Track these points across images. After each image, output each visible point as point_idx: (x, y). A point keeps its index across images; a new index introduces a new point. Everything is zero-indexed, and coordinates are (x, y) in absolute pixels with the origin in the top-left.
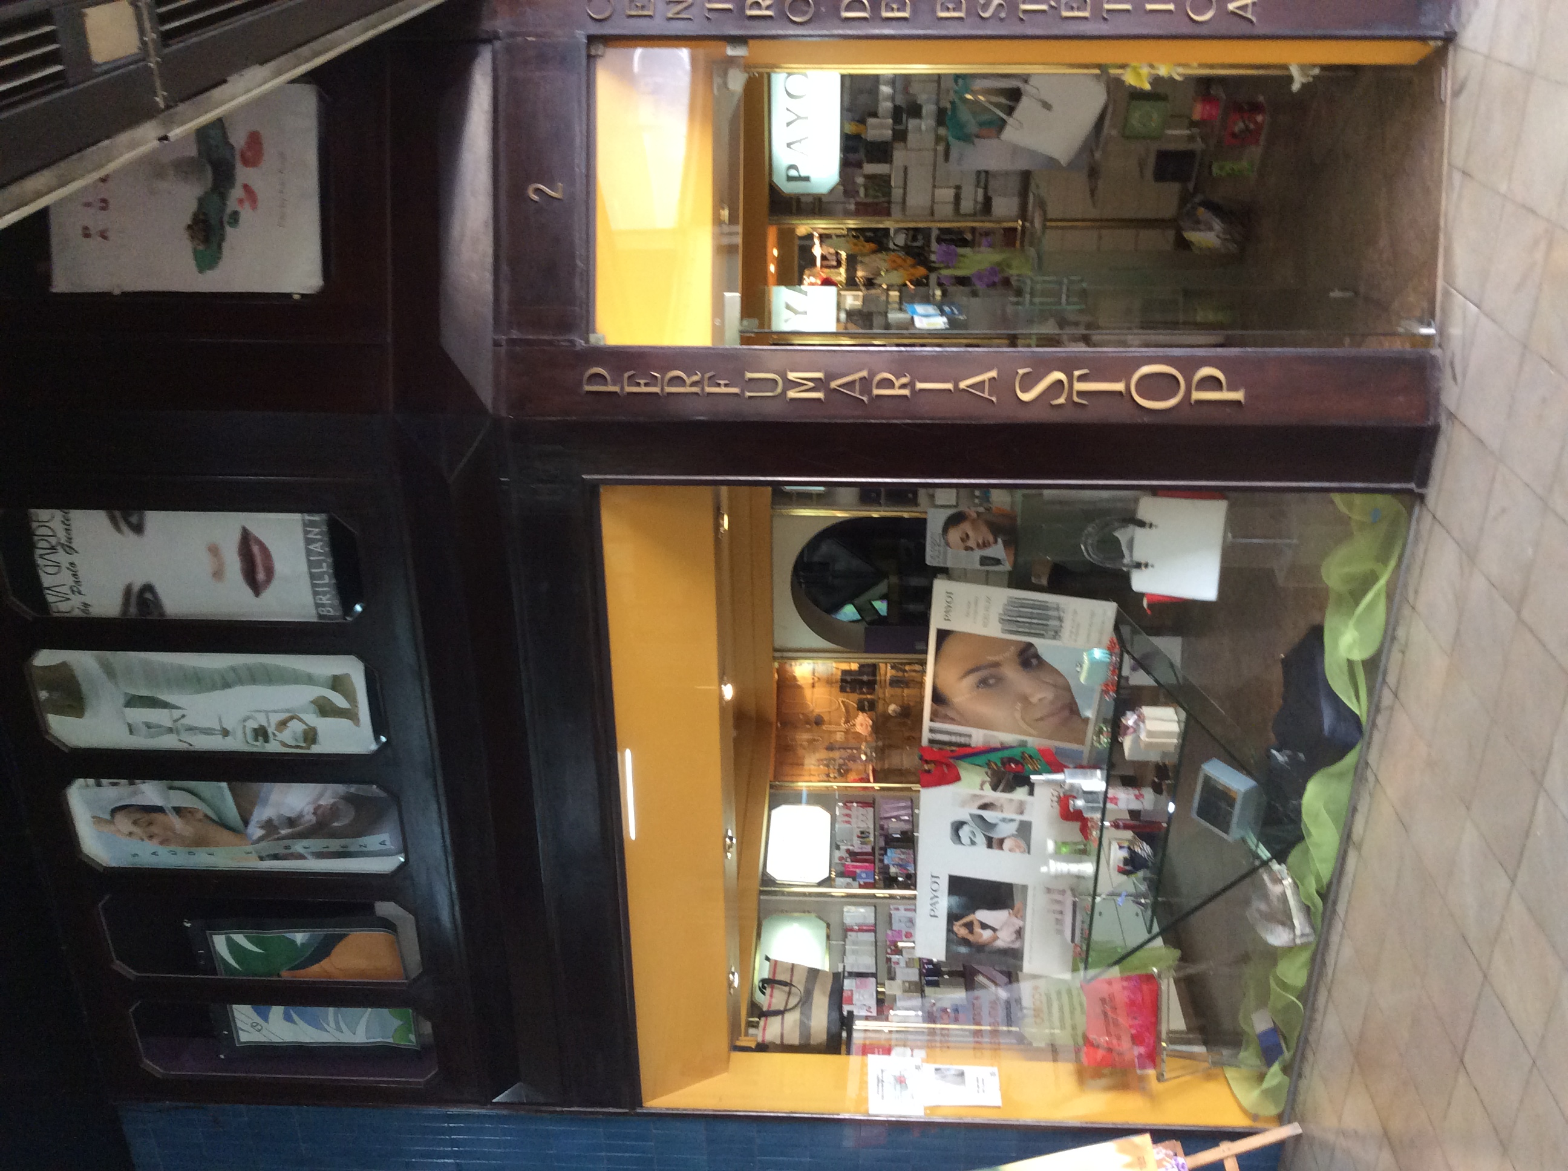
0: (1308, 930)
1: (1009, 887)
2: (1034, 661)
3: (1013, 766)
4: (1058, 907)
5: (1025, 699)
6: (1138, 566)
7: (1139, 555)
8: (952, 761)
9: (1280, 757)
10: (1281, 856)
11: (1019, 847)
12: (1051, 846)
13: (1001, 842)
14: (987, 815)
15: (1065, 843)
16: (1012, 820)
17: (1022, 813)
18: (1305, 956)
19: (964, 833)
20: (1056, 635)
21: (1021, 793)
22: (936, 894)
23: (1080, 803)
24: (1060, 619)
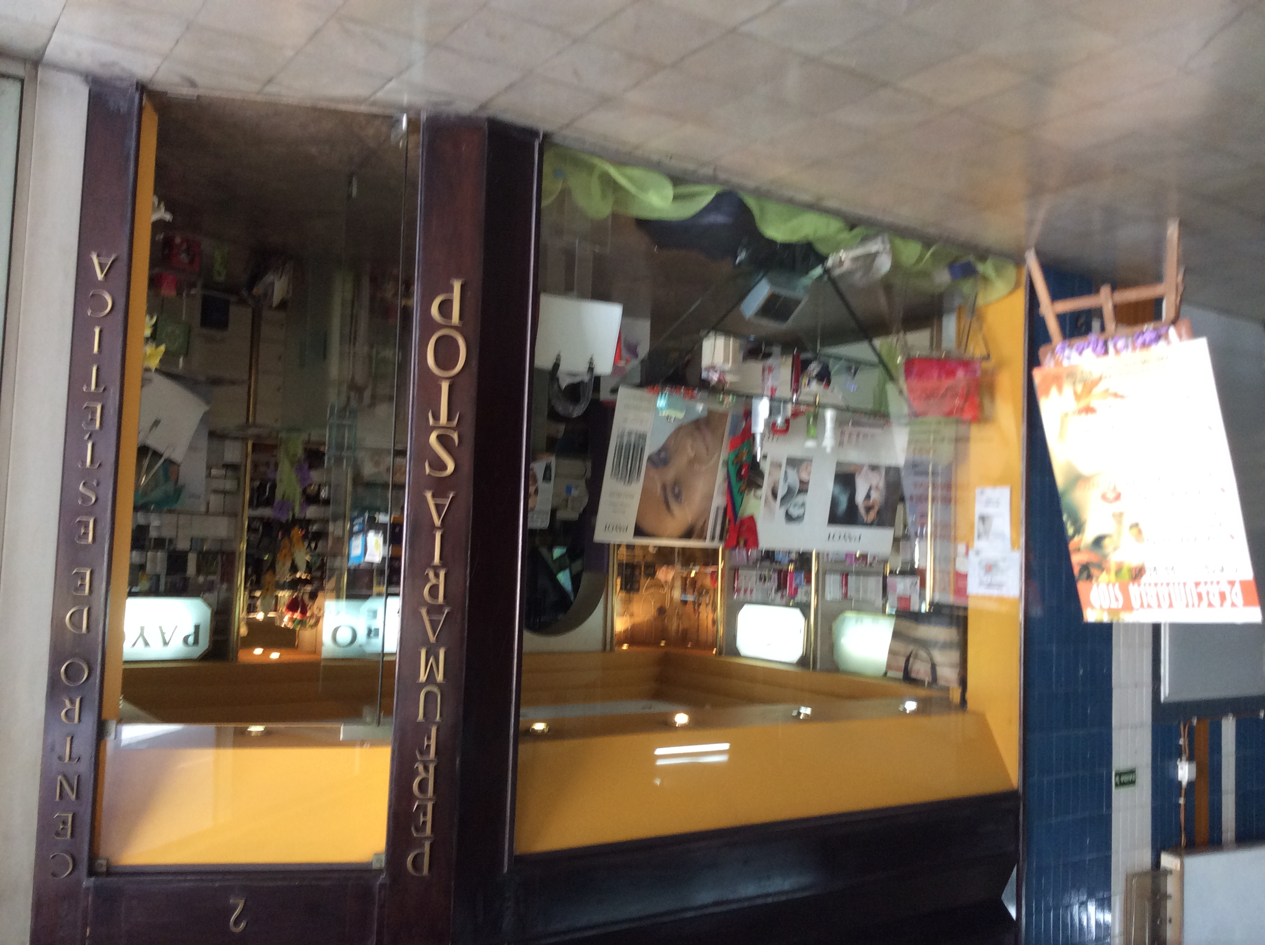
0: (879, 240)
2: (663, 455)
3: (743, 472)
4: (854, 437)
5: (692, 462)
6: (591, 369)
7: (583, 368)
8: (738, 523)
9: (742, 256)
10: (822, 259)
11: (807, 468)
12: (810, 444)
13: (801, 482)
14: (781, 493)
15: (808, 431)
16: (786, 472)
17: (780, 466)
18: (898, 242)
19: (795, 512)
20: (642, 437)
21: (765, 467)
23: (780, 420)
24: (630, 434)
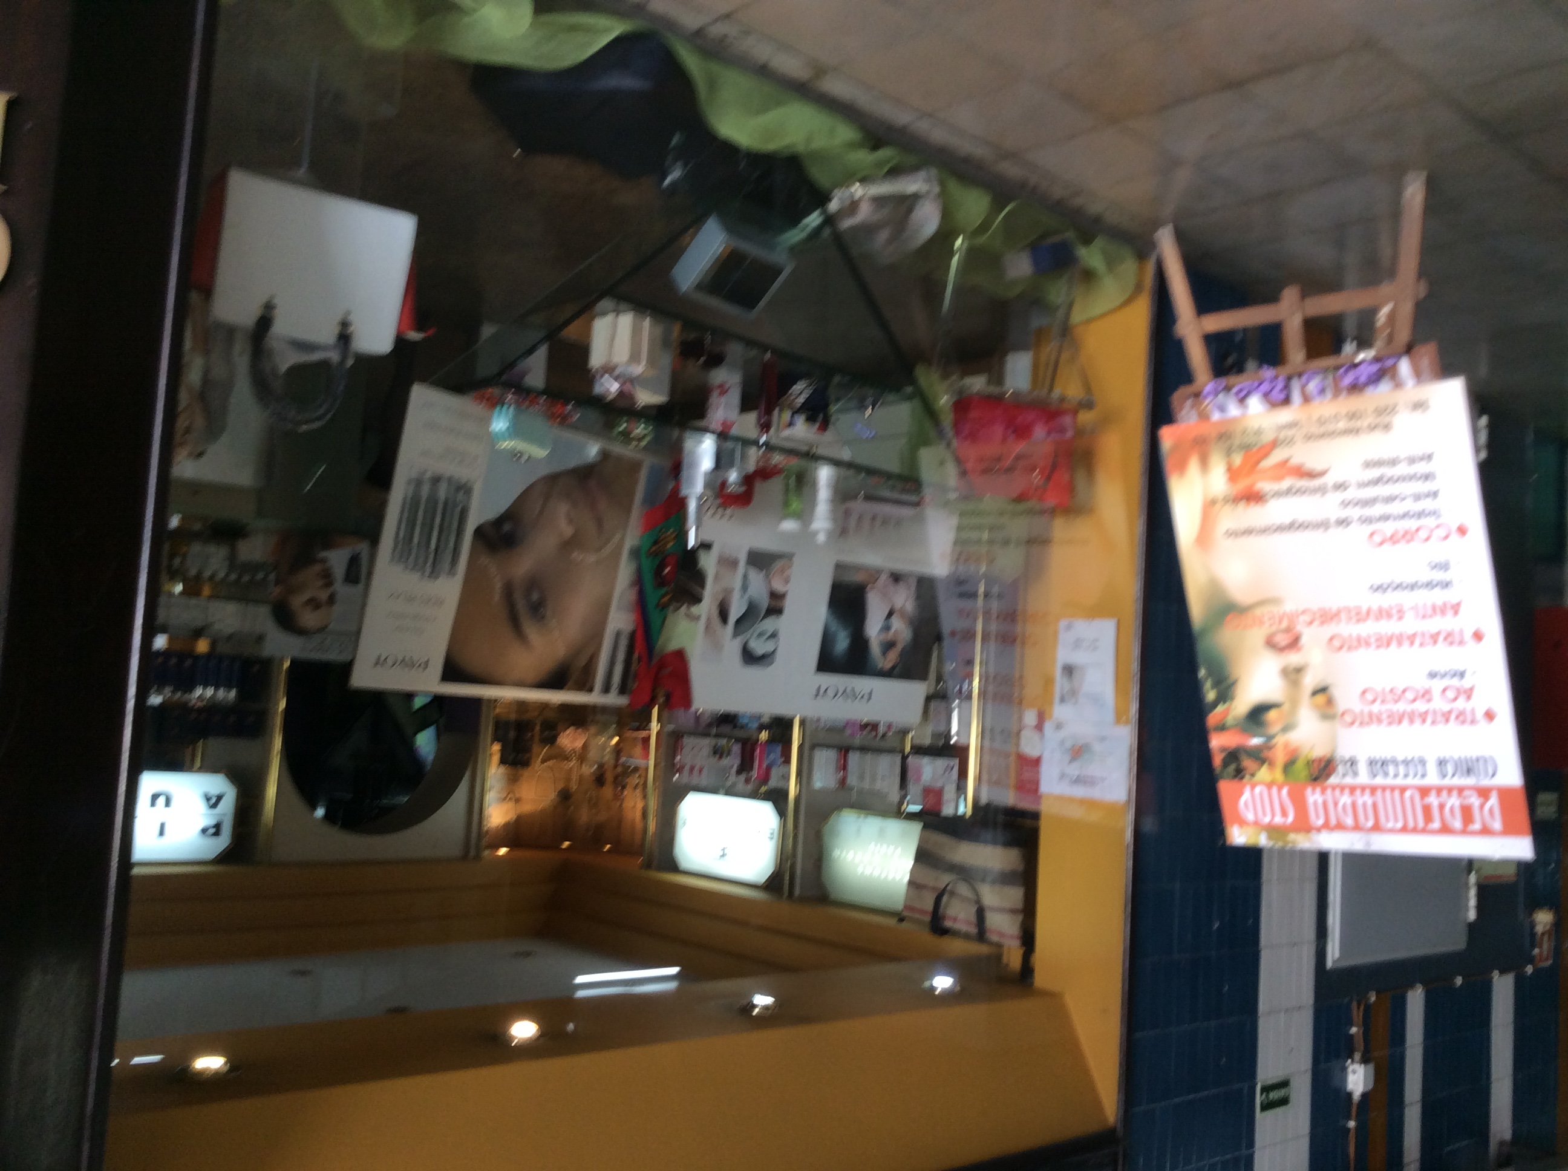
0: (922, 174)
2: (507, 527)
3: (667, 570)
4: (867, 523)
5: (569, 545)
6: (344, 338)
7: (326, 335)
8: (655, 661)
9: (675, 175)
10: (821, 199)
11: (783, 571)
12: (789, 525)
13: (773, 595)
14: (736, 611)
15: (786, 504)
16: (745, 577)
17: (735, 564)
18: (953, 186)
19: (759, 647)
20: (464, 489)
21: (708, 563)
22: (840, 691)
23: (733, 476)
24: (436, 480)
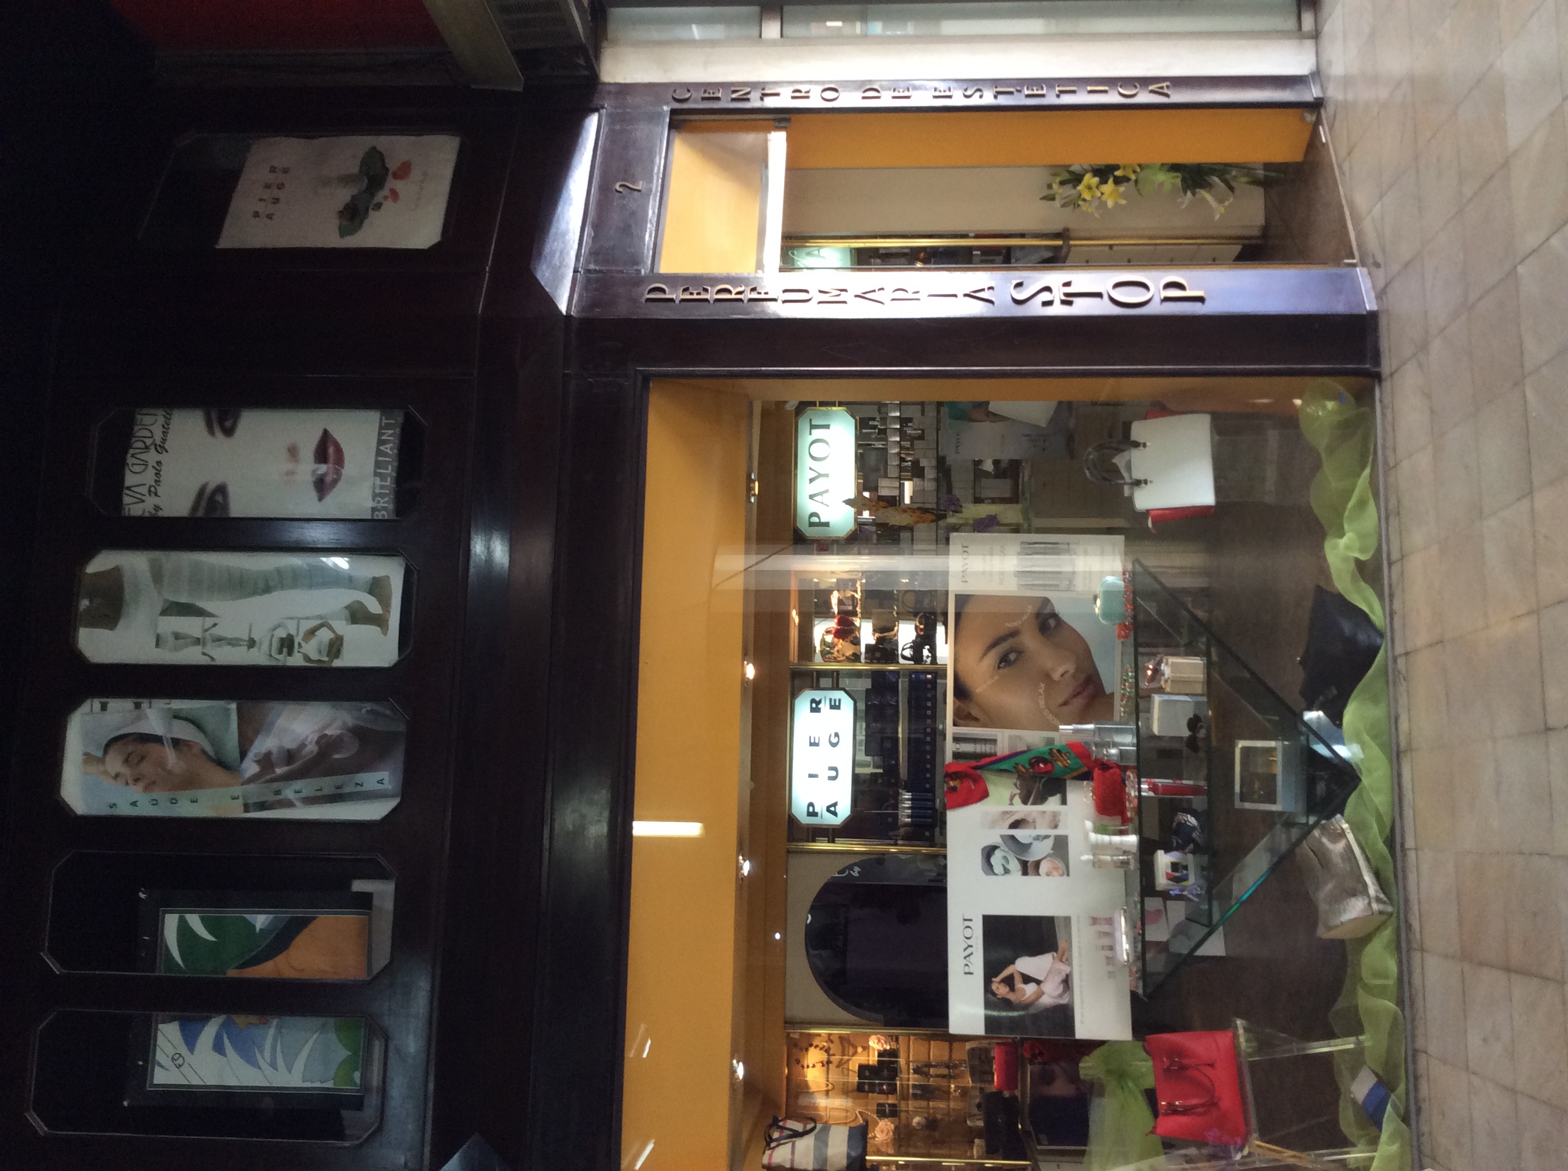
1: (1050, 921)
3: (1042, 765)
5: (1047, 677)
6: (1137, 483)
8: (979, 776)
11: (1056, 869)
13: (1037, 864)
16: (1047, 837)
17: (1056, 827)
18: (1388, 931)
19: (996, 859)
21: (1052, 804)
22: (970, 942)
